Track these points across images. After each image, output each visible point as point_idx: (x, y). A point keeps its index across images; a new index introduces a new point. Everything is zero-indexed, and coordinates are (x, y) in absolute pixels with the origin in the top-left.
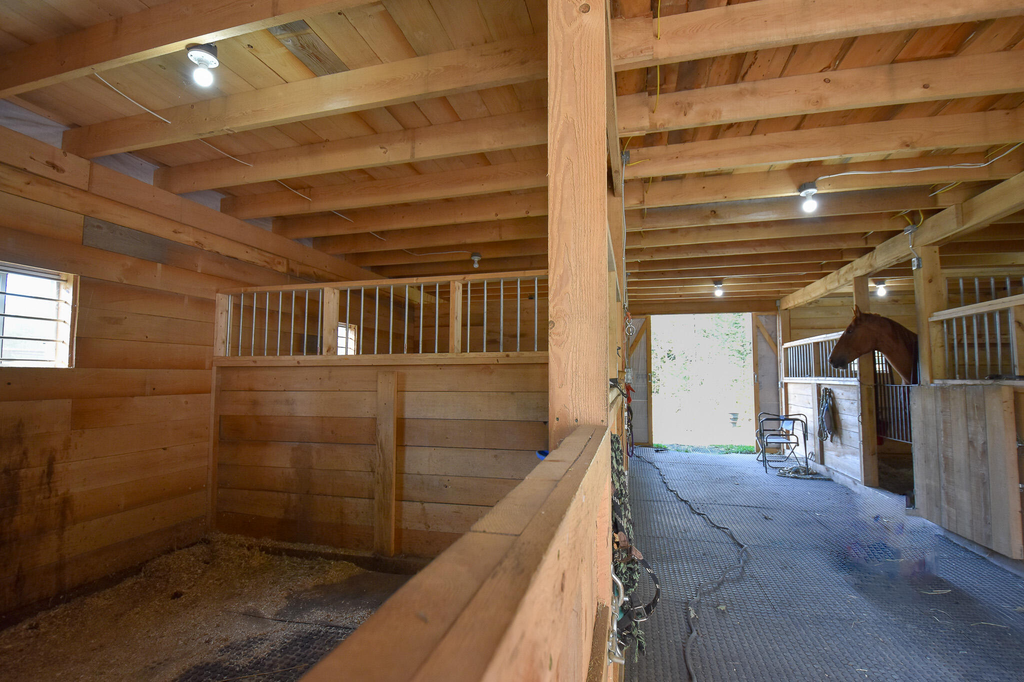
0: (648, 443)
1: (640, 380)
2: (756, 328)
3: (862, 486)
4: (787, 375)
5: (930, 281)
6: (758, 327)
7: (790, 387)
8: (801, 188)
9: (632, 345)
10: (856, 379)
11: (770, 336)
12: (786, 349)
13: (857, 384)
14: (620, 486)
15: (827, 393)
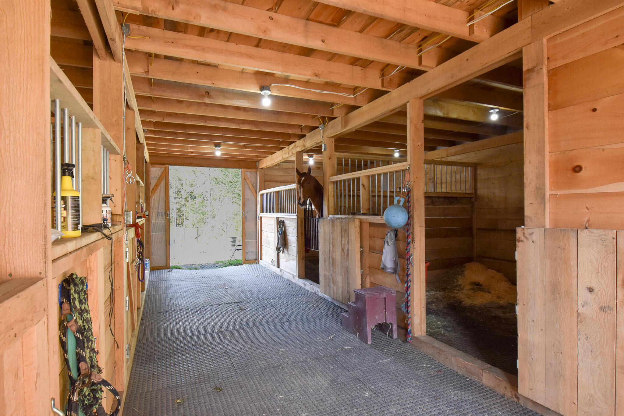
0: (166, 266)
1: (160, 217)
3: (297, 278)
4: (262, 212)
5: (330, 159)
6: (245, 179)
7: (263, 219)
8: (262, 88)
9: (153, 189)
10: (295, 214)
11: (253, 185)
12: (262, 195)
13: (296, 217)
14: (83, 322)
15: (281, 225)
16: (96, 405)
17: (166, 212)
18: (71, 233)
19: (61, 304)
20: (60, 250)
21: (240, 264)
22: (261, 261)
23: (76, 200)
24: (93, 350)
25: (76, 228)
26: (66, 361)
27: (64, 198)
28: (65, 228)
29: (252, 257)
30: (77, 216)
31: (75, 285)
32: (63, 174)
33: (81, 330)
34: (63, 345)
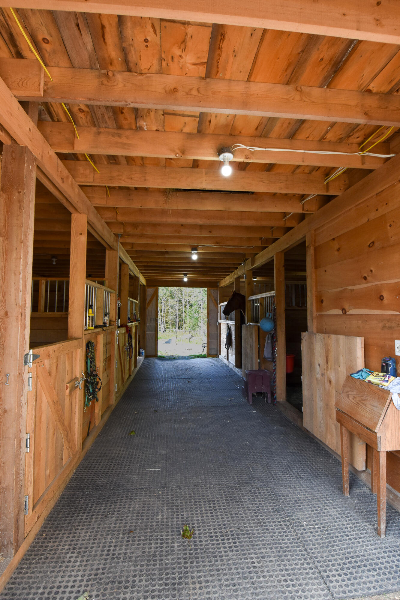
0: (155, 355)
1: (152, 321)
2: (209, 295)
3: (235, 367)
4: (220, 319)
5: (249, 284)
6: (210, 295)
7: (222, 325)
8: (192, 250)
9: (148, 303)
10: (234, 322)
11: (215, 299)
12: (221, 306)
13: (234, 324)
15: (229, 328)
16: (94, 383)
17: (156, 318)
18: (91, 328)
19: (87, 349)
20: (86, 332)
21: (205, 357)
22: (220, 356)
23: (93, 317)
24: (94, 365)
25: (92, 326)
26: (87, 368)
27: (89, 316)
28: (89, 326)
29: (213, 353)
30: (92, 322)
31: (91, 344)
32: (89, 308)
33: (91, 358)
34: (86, 363)
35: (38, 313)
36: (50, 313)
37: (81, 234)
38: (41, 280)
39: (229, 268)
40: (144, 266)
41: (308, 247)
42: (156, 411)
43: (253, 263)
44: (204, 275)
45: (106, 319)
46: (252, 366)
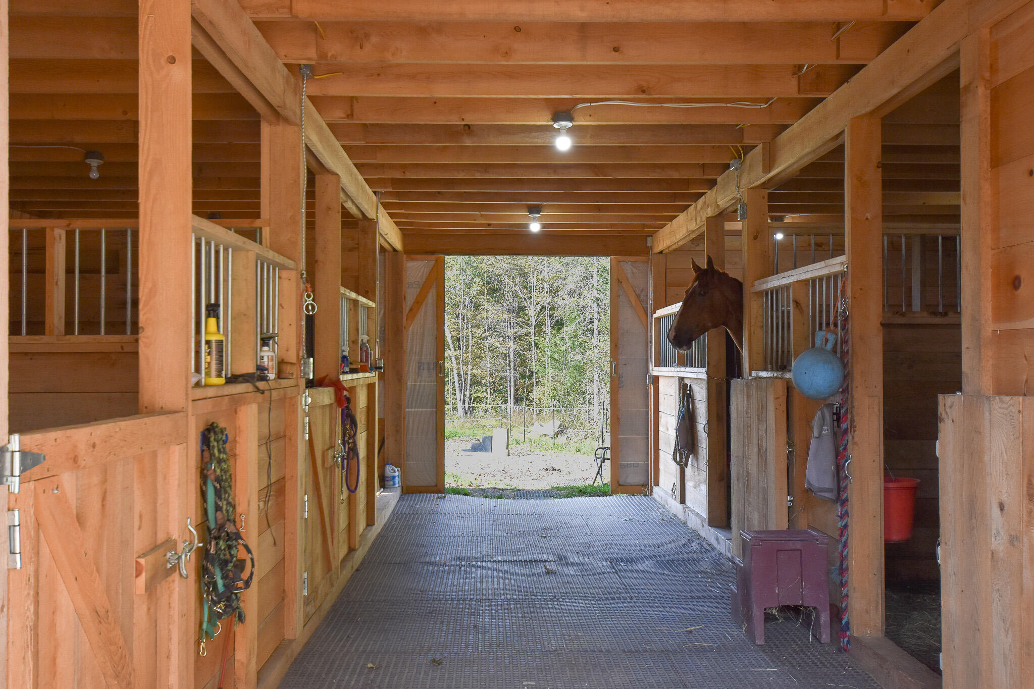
0: (436, 486)
2: (618, 282)
3: (706, 525)
4: (658, 364)
5: (755, 238)
6: (619, 282)
7: (662, 382)
8: (556, 119)
9: (411, 310)
10: (704, 370)
11: (638, 296)
12: (658, 319)
13: (704, 376)
14: (221, 472)
15: (686, 393)
16: (231, 562)
17: (437, 362)
18: (215, 380)
19: (203, 451)
20: (199, 393)
21: (605, 494)
22: (655, 489)
23: (220, 344)
24: (229, 503)
25: (219, 376)
26: (205, 512)
27: (208, 343)
28: (208, 374)
29: (634, 478)
30: (220, 362)
31: (215, 433)
32: (208, 316)
33: (218, 480)
34: (203, 494)
35: (45, 339)
36: (85, 338)
37: (172, 60)
38: (52, 228)
39: (687, 183)
40: (395, 182)
41: (967, 88)
42: (436, 663)
43: (769, 161)
44: (599, 209)
45: (268, 356)
46: (765, 517)
